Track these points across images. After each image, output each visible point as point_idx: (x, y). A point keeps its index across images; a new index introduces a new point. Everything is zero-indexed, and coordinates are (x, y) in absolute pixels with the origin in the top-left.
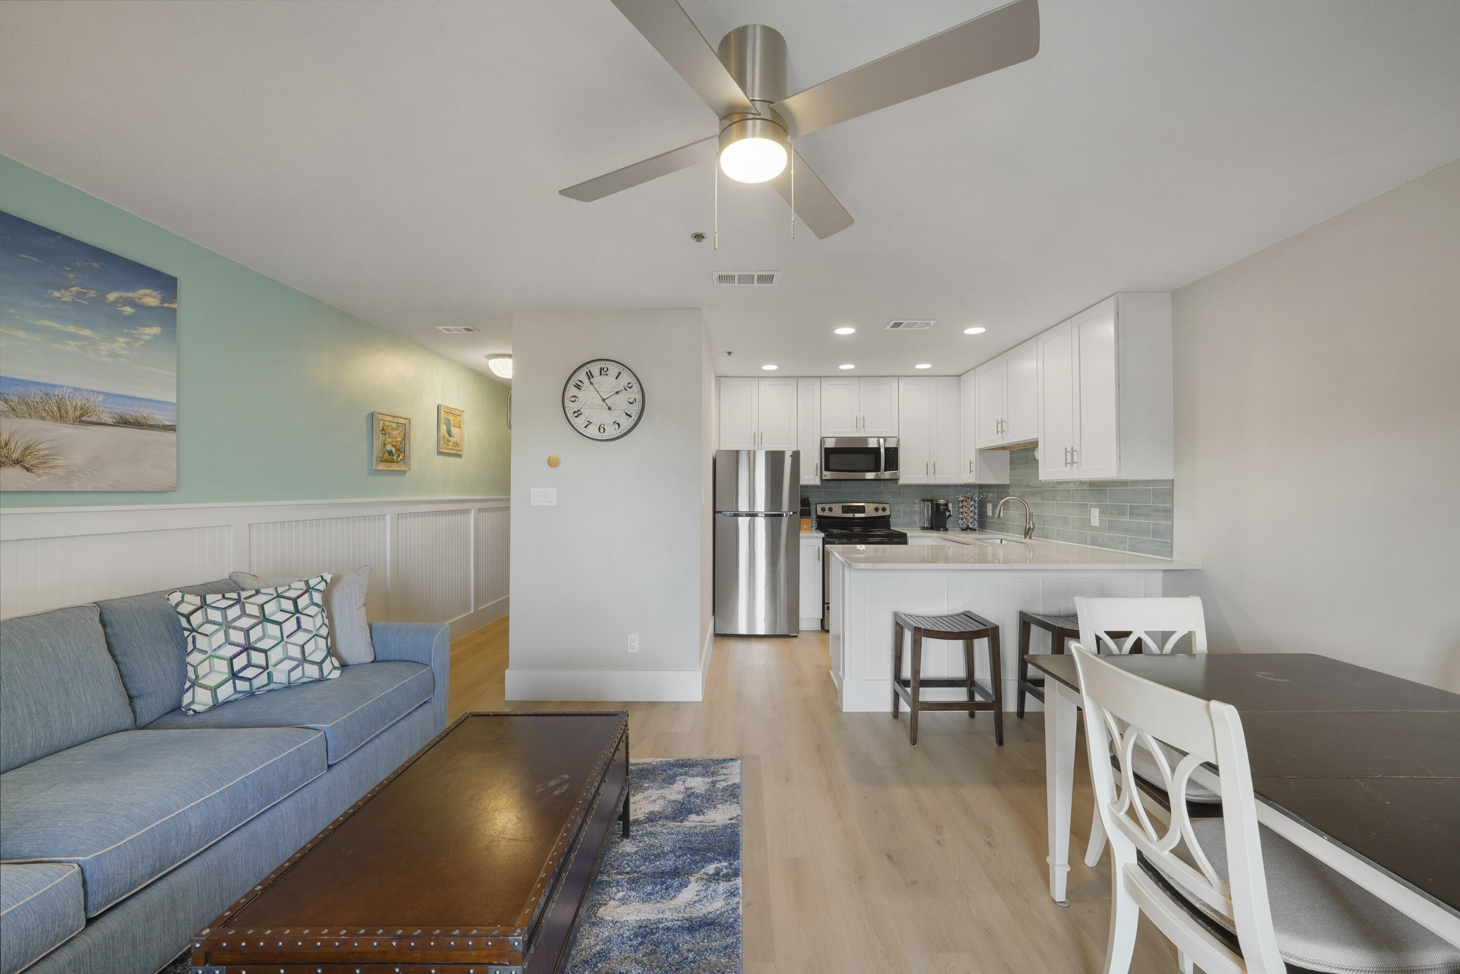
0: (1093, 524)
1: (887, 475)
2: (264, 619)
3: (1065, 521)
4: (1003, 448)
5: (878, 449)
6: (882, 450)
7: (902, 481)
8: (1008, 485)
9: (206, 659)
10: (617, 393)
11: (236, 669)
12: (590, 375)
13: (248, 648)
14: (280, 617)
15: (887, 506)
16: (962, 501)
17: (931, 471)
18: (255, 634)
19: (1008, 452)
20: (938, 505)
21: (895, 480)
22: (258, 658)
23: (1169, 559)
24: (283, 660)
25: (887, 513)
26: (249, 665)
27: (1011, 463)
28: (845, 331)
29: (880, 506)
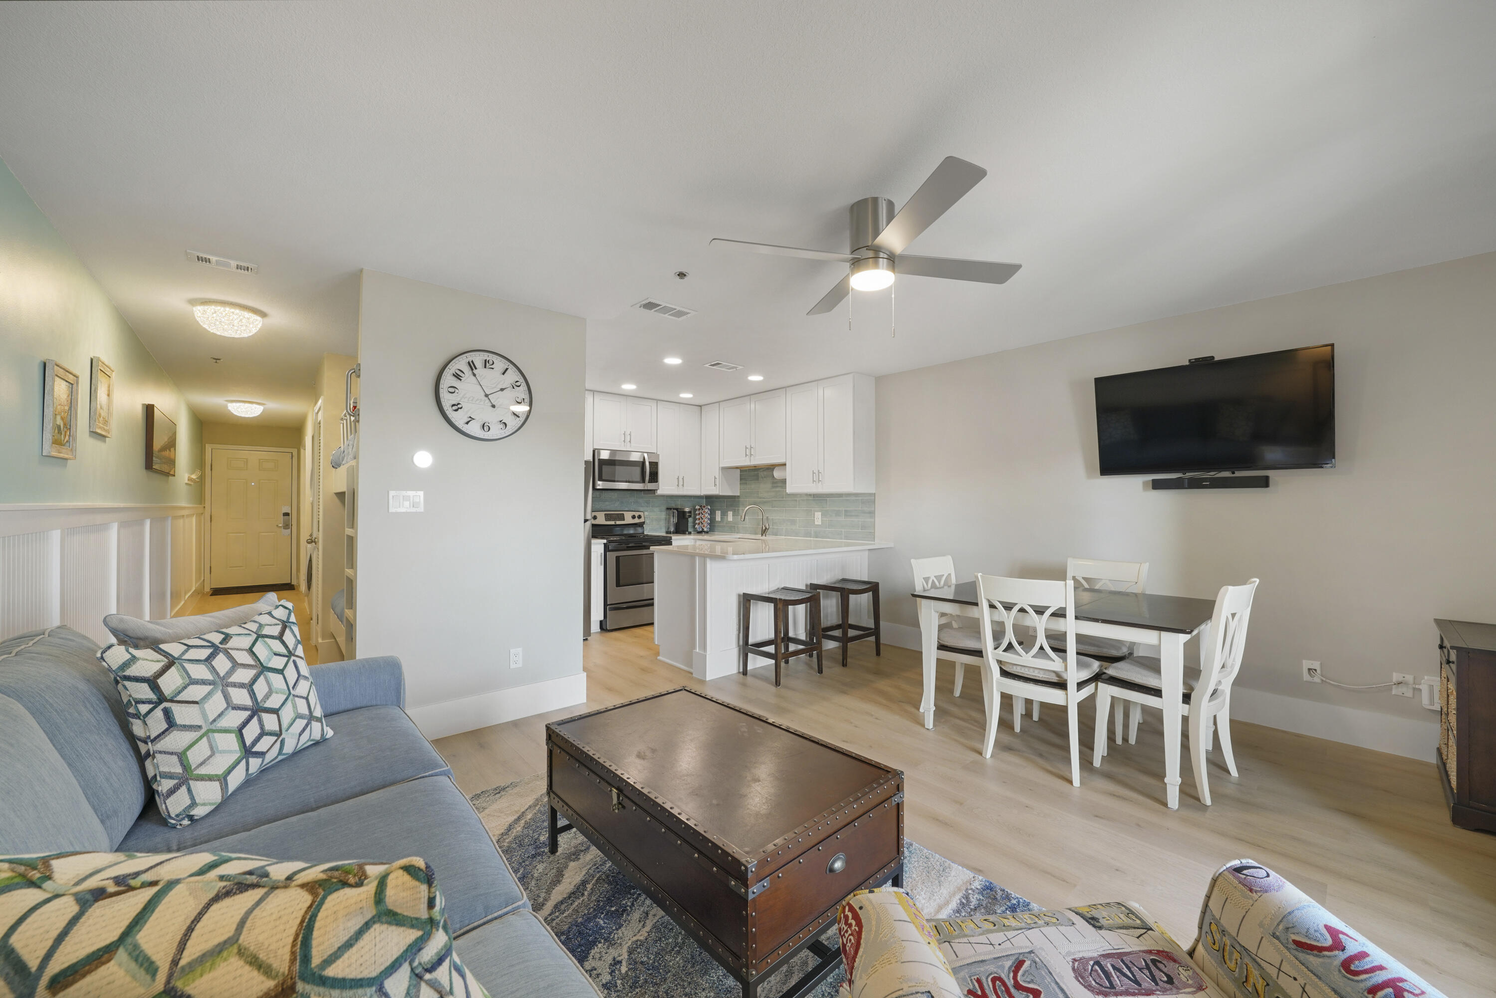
0: (816, 523)
1: (651, 486)
2: (263, 669)
3: (793, 522)
4: (737, 468)
5: (643, 463)
6: (647, 464)
7: (659, 492)
8: (738, 496)
9: (201, 738)
10: (502, 390)
11: (248, 743)
12: (472, 366)
13: (257, 710)
14: (278, 663)
15: (641, 514)
16: (699, 509)
17: (681, 483)
18: (260, 688)
19: (739, 470)
20: (684, 513)
21: (653, 491)
22: (270, 722)
23: (873, 542)
24: (294, 721)
25: (642, 520)
26: (263, 733)
27: (741, 479)
28: (673, 361)
29: (637, 514)
